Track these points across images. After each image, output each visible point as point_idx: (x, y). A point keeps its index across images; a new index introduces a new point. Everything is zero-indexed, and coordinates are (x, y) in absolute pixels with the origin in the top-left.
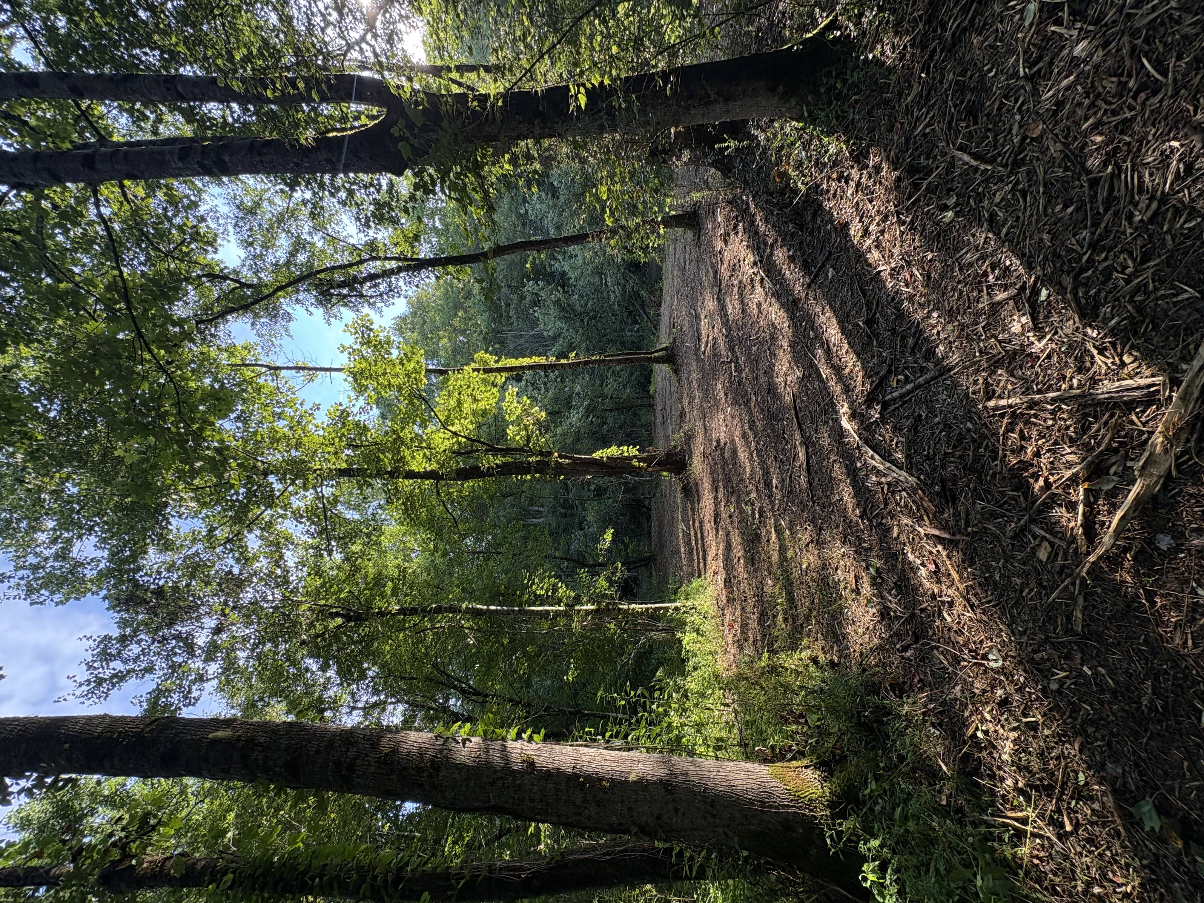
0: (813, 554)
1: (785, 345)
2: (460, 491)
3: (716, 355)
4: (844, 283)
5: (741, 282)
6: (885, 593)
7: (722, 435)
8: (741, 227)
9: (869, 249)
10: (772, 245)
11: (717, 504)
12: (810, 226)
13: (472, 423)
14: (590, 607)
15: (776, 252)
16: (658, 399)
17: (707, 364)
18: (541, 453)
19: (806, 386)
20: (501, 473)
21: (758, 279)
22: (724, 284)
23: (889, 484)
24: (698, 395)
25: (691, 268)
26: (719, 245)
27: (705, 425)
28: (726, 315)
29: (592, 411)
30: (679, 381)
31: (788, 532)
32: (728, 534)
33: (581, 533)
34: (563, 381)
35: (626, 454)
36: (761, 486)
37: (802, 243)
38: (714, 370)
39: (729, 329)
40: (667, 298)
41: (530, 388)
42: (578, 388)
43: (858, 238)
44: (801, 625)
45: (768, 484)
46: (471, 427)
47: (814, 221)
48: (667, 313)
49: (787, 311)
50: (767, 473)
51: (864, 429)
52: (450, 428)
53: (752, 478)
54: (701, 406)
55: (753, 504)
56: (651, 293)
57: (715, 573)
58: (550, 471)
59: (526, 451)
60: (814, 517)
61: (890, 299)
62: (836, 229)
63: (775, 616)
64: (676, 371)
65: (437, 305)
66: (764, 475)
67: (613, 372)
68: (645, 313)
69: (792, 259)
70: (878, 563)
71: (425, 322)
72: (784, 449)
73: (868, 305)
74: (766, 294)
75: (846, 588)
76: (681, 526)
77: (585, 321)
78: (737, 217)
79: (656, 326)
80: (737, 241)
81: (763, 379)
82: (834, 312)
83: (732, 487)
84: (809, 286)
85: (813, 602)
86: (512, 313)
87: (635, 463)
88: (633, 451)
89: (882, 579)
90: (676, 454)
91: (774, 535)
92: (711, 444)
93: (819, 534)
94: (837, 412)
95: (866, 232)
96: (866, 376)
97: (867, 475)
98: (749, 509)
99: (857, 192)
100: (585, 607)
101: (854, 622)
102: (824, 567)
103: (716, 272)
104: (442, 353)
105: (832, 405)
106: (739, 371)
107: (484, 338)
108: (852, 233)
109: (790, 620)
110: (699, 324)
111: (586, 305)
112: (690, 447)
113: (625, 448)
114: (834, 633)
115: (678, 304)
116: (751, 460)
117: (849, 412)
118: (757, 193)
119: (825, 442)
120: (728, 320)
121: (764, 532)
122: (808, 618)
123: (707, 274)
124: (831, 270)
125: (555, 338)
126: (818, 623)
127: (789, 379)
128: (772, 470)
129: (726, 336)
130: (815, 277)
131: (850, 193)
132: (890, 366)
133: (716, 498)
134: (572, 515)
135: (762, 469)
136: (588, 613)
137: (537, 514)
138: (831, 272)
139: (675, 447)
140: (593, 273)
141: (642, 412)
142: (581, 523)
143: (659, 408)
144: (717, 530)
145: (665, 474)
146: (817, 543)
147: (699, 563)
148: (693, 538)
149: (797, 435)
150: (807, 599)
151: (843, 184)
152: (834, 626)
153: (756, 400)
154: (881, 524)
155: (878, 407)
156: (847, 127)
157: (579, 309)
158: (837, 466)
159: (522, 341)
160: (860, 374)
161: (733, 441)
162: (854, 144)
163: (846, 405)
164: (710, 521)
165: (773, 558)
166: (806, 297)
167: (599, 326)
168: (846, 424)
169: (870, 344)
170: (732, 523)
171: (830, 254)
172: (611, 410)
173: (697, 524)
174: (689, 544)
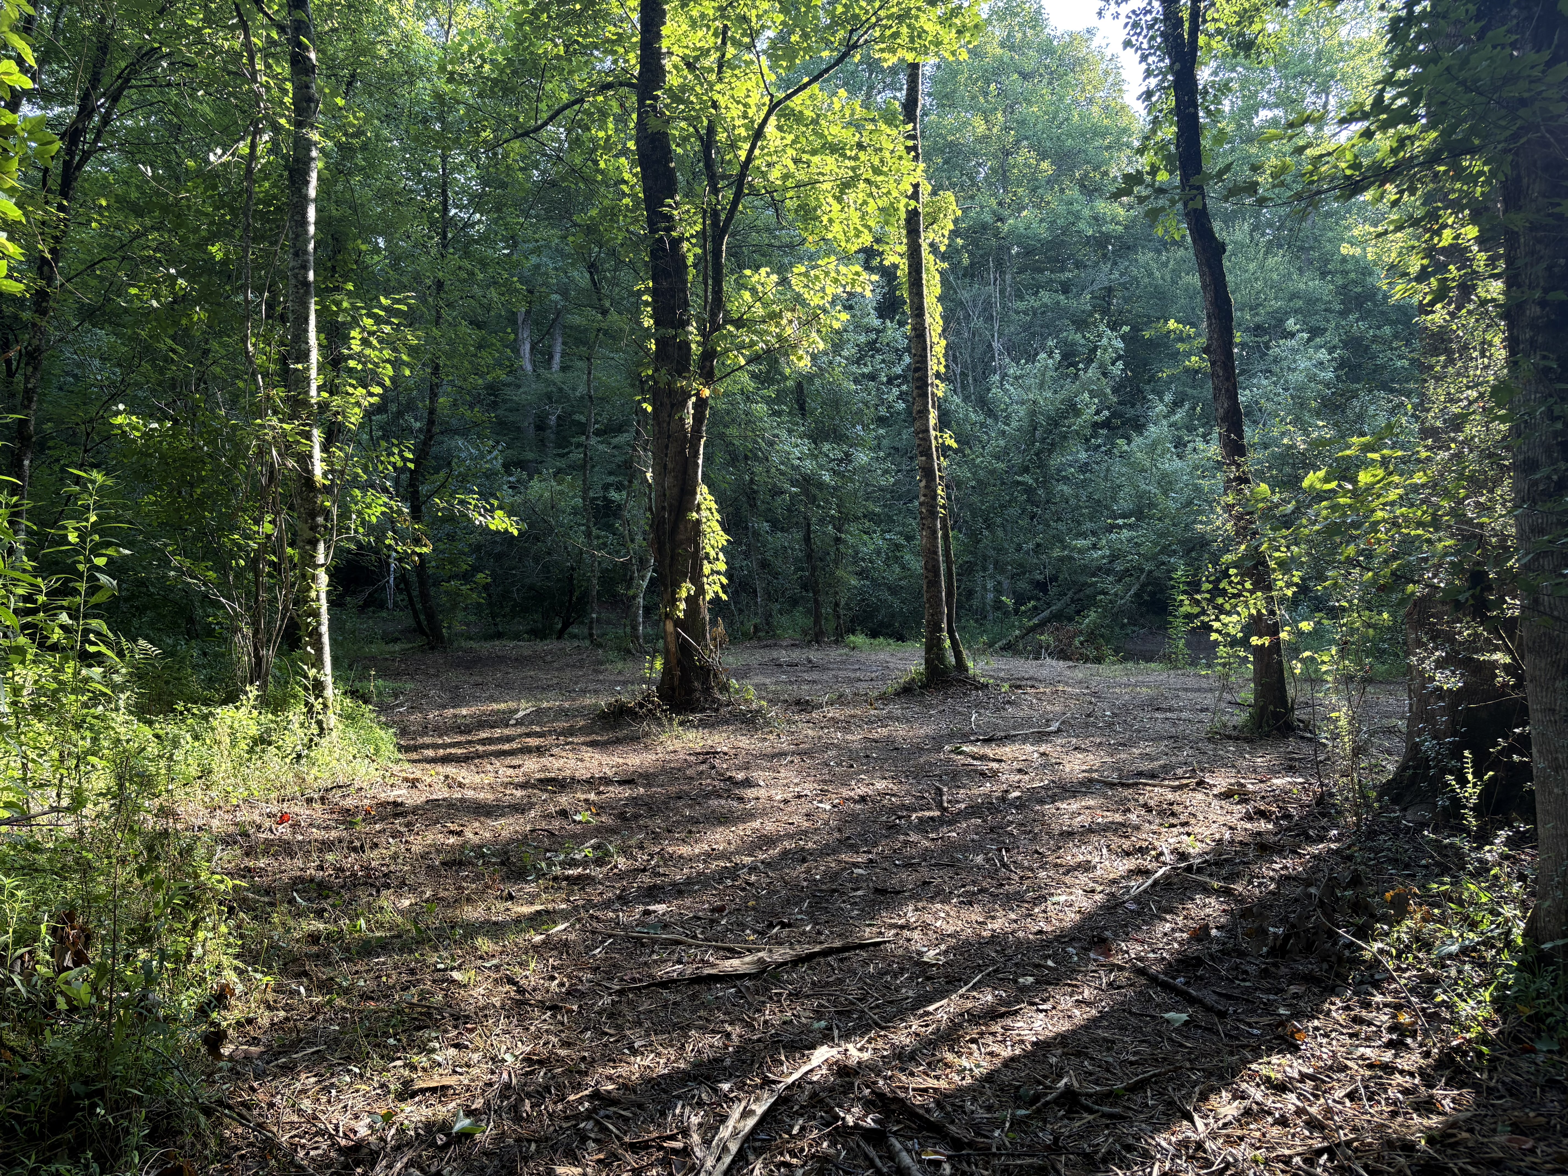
0: (490, 994)
1: (996, 925)
2: (608, 146)
3: (955, 777)
4: (1154, 1045)
5: (1137, 828)
6: (409, 1154)
7: (762, 793)
8: (1264, 826)
9: (1241, 1096)
10: (1228, 892)
11: (591, 783)
12: (1283, 970)
13: (785, 177)
14: (319, 468)
15: (1212, 900)
16: (835, 654)
17: (933, 757)
18: (709, 355)
19: (902, 970)
20: (657, 250)
21: (1147, 863)
22: (1127, 793)
23: (686, 1152)
24: (855, 737)
25: (1159, 723)
26: (1221, 781)
27: (783, 754)
28: (1053, 799)
29: (806, 492)
30: (883, 698)
31: (538, 938)
32: (518, 809)
33: (498, 464)
34: (881, 421)
35: (707, 568)
36: (646, 880)
37: (1242, 954)
38: (919, 774)
39: (1020, 805)
40: (1081, 672)
41: (862, 339)
42: (862, 457)
43: (1265, 1071)
44: (305, 974)
45: (653, 893)
46: (775, 175)
47: (1295, 978)
48: (1045, 673)
49: (1079, 928)
50: (679, 890)
51: (814, 1095)
52: (773, 121)
53: (668, 859)
54: (827, 747)
55: (599, 862)
56: (1092, 637)
57: (413, 783)
58: (664, 376)
59: (714, 315)
60: (583, 995)
61: (1131, 1141)
62: (1281, 1024)
63: (319, 914)
64: (907, 691)
65: (1068, 108)
66: (674, 884)
67: (898, 547)
68: (1042, 624)
69: (1201, 934)
70: (485, 1135)
71: (1025, 76)
72: (743, 926)
73: (1110, 1097)
74: (1114, 882)
75: (413, 1068)
76: (525, 708)
77: (1027, 479)
78: (1288, 817)
79: (1010, 649)
80: (1233, 820)
81: (908, 879)
82: (1085, 1027)
83: (636, 817)
84: (1141, 972)
85: (365, 997)
86: (1045, 296)
87: (686, 589)
88: (714, 587)
89: (446, 1147)
90: (707, 690)
91: (526, 910)
92: (739, 769)
93: (543, 1006)
94: (846, 1036)
95: (1280, 1088)
96: (942, 1099)
97: (700, 1104)
98: (587, 851)
99: (1371, 1066)
100: (317, 454)
101: (327, 1090)
102: (460, 1019)
103: (1153, 776)
104: (949, 120)
105: (862, 1027)
106: (923, 826)
107: (984, 227)
108: (1274, 1059)
109: (315, 949)
110: (1025, 739)
111: (1066, 479)
112: (727, 722)
113: (722, 566)
114: (296, 1045)
115: (1071, 696)
116: (709, 856)
117: (853, 1062)
118: (1350, 858)
119: (771, 1015)
120: (1042, 802)
121: (531, 888)
122: (326, 986)
123: (1144, 756)
124: (1184, 1017)
125: (984, 404)
126: (316, 1010)
127: (916, 935)
128: (688, 902)
129: (1003, 799)
130: (1165, 986)
131: (1368, 1052)
132: (971, 1144)
133: (606, 781)
134: (542, 443)
135: (689, 881)
136: (305, 459)
137: (543, 356)
138: (1178, 1017)
139: (725, 688)
140: (1140, 496)
141: (801, 618)
142: (521, 464)
143: (814, 655)
144: (523, 786)
145: (658, 664)
146: (520, 1003)
147: (435, 746)
148: (498, 732)
149: (782, 953)
150: (372, 985)
151: (1386, 1037)
152: (310, 1044)
153: (856, 865)
154: (584, 1139)
155: (869, 1122)
156: (1517, 1040)
157: (1056, 460)
158: (717, 1040)
159: (978, 322)
160: (943, 1084)
161: (750, 816)
162: (1480, 1055)
163: (866, 1056)
164: (545, 769)
165: (468, 909)
166: (1112, 968)
167: (1013, 511)
168: (822, 1054)
169: (1018, 1100)
170: (548, 817)
171: (1222, 1015)
172: (807, 539)
173: (533, 742)
174: (482, 724)
